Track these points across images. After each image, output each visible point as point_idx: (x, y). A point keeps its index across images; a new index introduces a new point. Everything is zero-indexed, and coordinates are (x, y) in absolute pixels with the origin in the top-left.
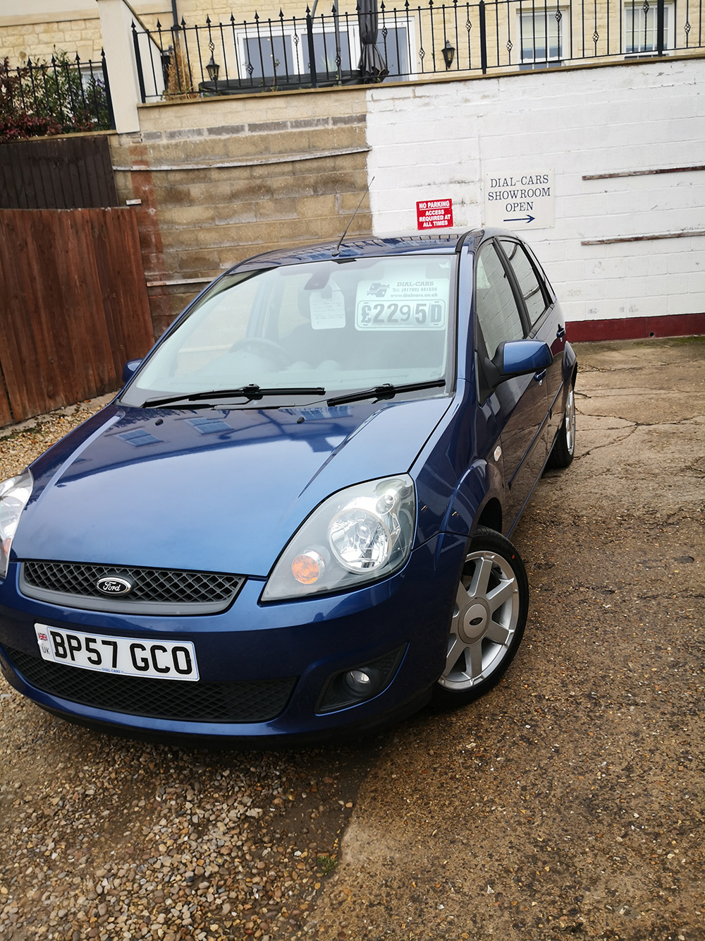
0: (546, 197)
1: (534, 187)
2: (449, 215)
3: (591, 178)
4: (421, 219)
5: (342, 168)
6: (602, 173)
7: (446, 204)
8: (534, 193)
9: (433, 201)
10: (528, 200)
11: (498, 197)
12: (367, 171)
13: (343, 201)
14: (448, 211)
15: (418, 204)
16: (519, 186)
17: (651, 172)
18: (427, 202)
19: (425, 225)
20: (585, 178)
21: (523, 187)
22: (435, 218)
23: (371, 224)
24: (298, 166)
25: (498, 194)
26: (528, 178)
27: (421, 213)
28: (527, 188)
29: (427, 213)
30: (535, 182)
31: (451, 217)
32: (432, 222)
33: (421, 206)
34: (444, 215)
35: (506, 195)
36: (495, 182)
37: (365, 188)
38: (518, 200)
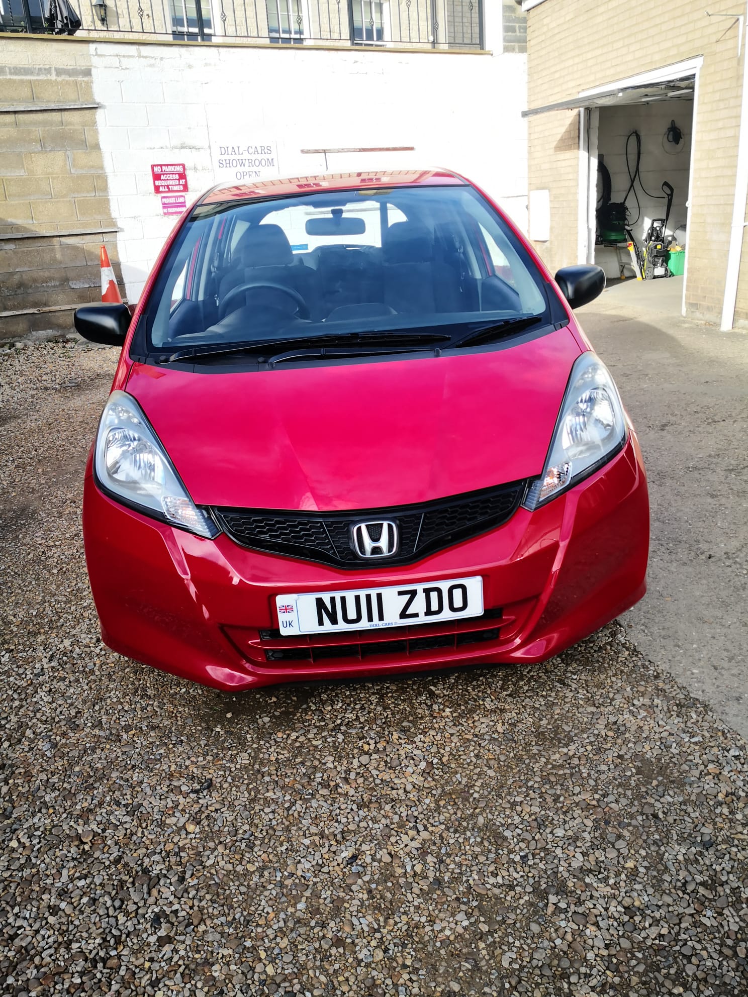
0: (271, 167)
1: (260, 157)
2: (184, 181)
3: (308, 152)
4: (158, 183)
5: (71, 124)
6: (317, 148)
7: (180, 169)
8: (260, 163)
9: (168, 165)
10: (255, 169)
11: (228, 165)
12: (97, 129)
13: (74, 160)
14: (182, 176)
15: (153, 166)
16: (246, 156)
17: (355, 150)
18: (161, 166)
19: (161, 189)
20: (303, 151)
21: (250, 157)
22: (170, 182)
23: (107, 185)
24: (21, 117)
25: (228, 162)
26: (254, 148)
27: (157, 177)
28: (253, 157)
29: (162, 177)
30: (260, 152)
31: (186, 182)
32: (168, 186)
33: (156, 169)
34: (179, 180)
35: (235, 164)
36: (224, 150)
37: (97, 147)
38: (246, 169)
